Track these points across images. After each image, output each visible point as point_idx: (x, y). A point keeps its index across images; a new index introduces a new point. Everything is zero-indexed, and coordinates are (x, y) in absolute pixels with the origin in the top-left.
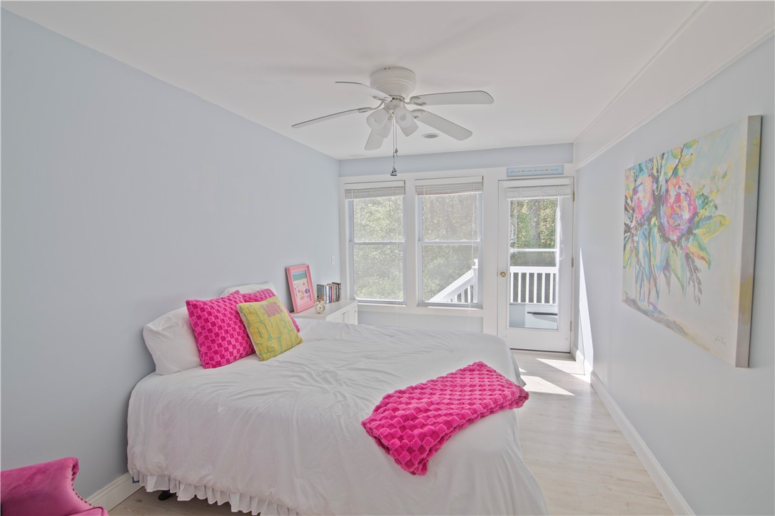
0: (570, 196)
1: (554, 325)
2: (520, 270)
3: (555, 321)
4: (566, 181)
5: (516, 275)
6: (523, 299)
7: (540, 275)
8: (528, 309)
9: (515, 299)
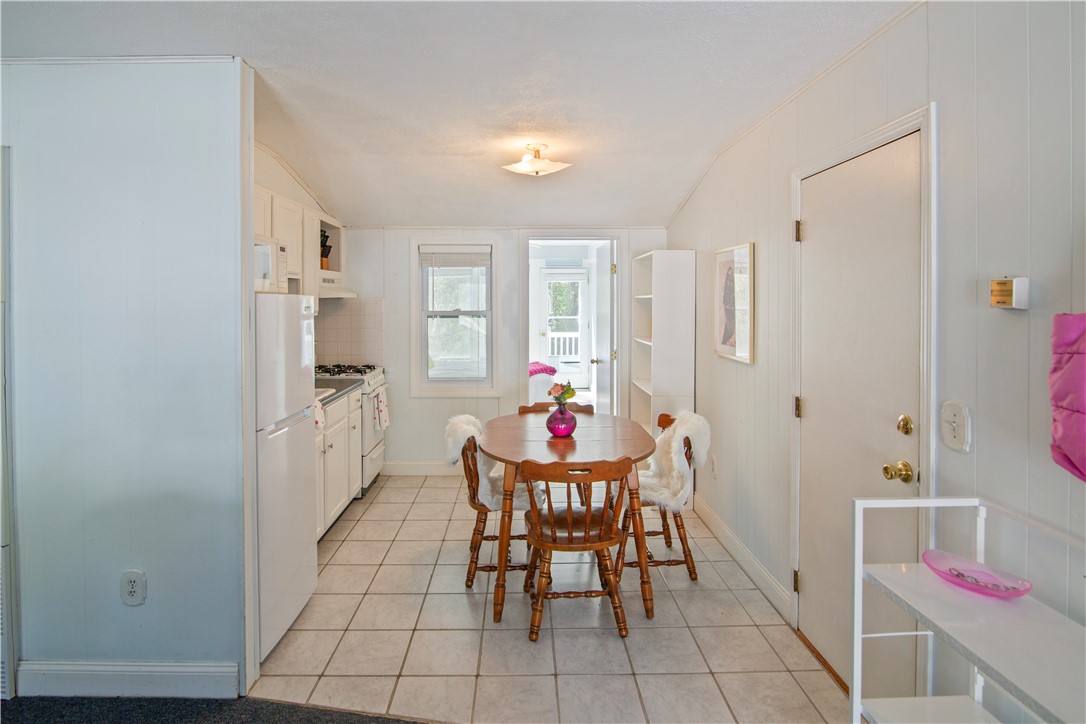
0: (586, 281)
1: (578, 371)
2: (556, 335)
3: (578, 367)
4: (583, 271)
5: (553, 339)
6: (559, 353)
7: (570, 339)
8: (561, 360)
9: (553, 353)
